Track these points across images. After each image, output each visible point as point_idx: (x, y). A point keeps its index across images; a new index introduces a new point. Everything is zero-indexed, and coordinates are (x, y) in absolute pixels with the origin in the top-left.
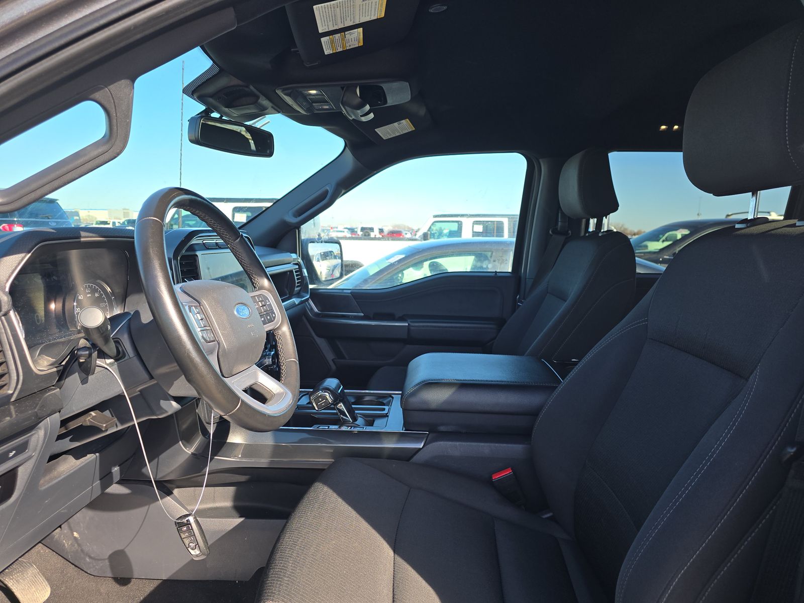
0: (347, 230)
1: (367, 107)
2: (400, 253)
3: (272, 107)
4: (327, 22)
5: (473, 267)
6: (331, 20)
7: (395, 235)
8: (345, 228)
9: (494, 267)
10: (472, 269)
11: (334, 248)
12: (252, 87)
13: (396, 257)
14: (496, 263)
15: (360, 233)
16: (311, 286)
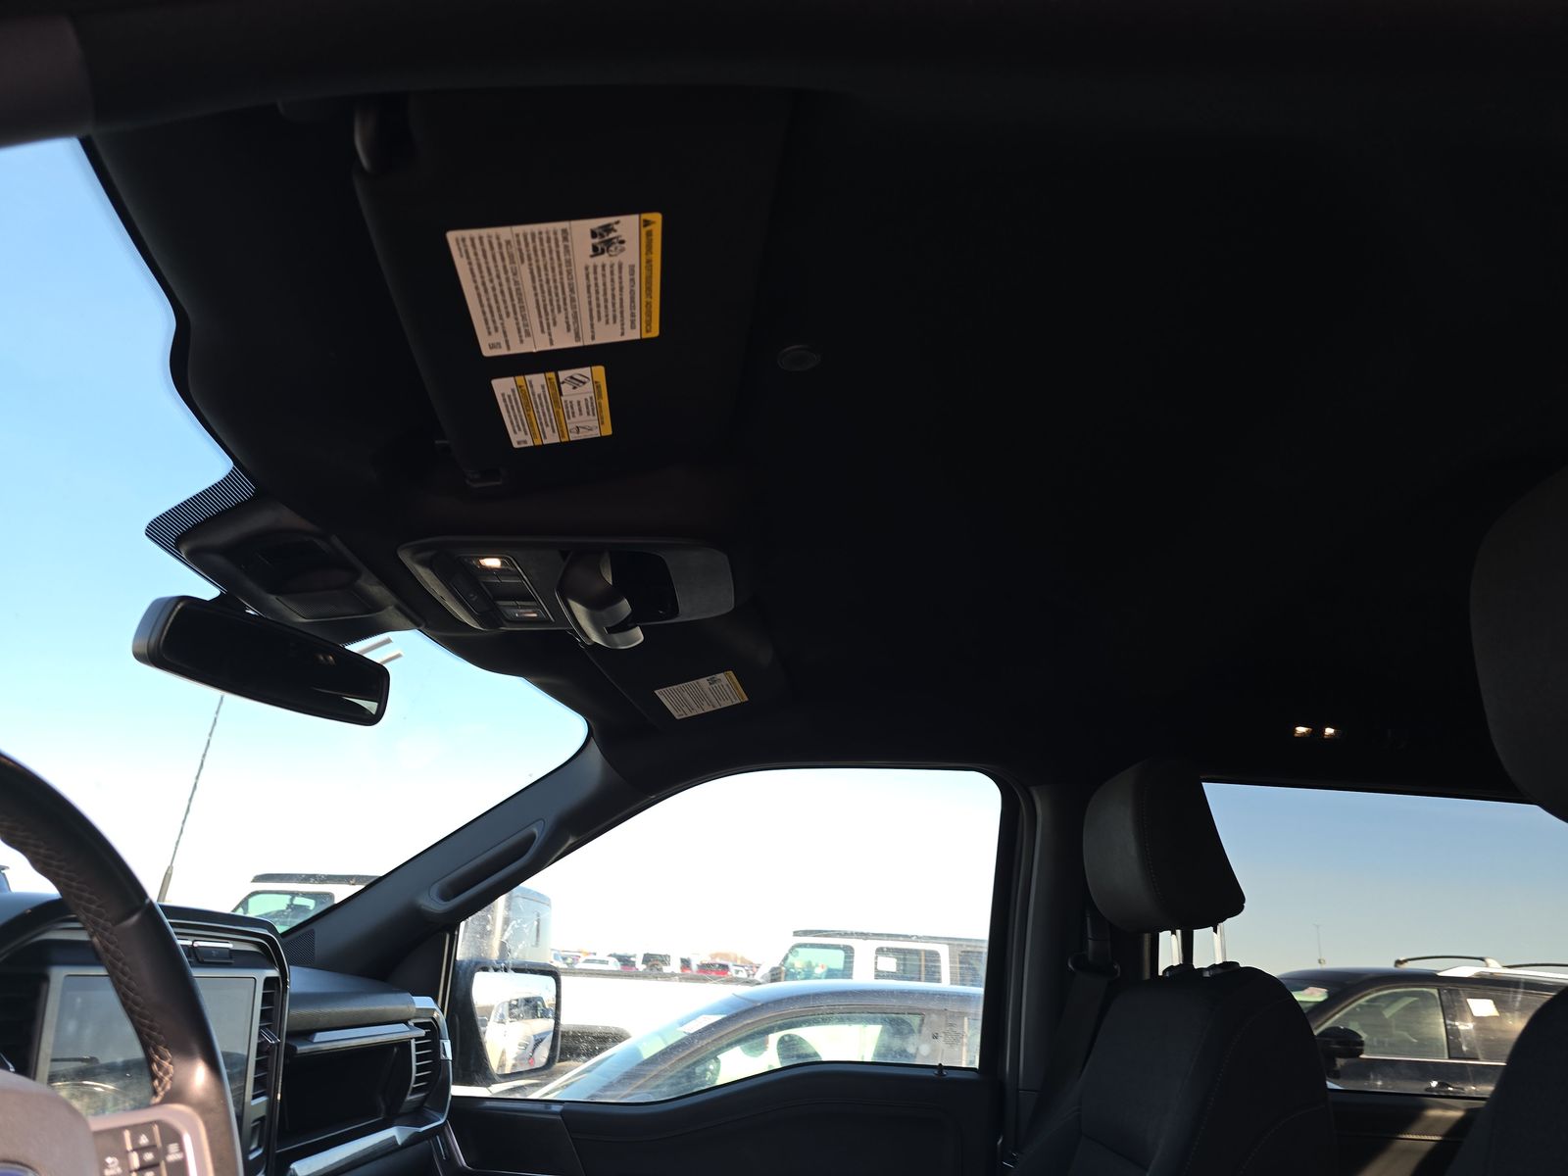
0: (615, 960)
1: (625, 607)
2: (711, 1011)
3: (398, 608)
4: (501, 318)
5: (883, 1050)
6: (510, 309)
7: (715, 971)
8: (610, 955)
9: (934, 1050)
10: (878, 1054)
11: (541, 987)
12: (335, 541)
13: (701, 1018)
14: (941, 1042)
15: (640, 967)
16: (457, 1090)
